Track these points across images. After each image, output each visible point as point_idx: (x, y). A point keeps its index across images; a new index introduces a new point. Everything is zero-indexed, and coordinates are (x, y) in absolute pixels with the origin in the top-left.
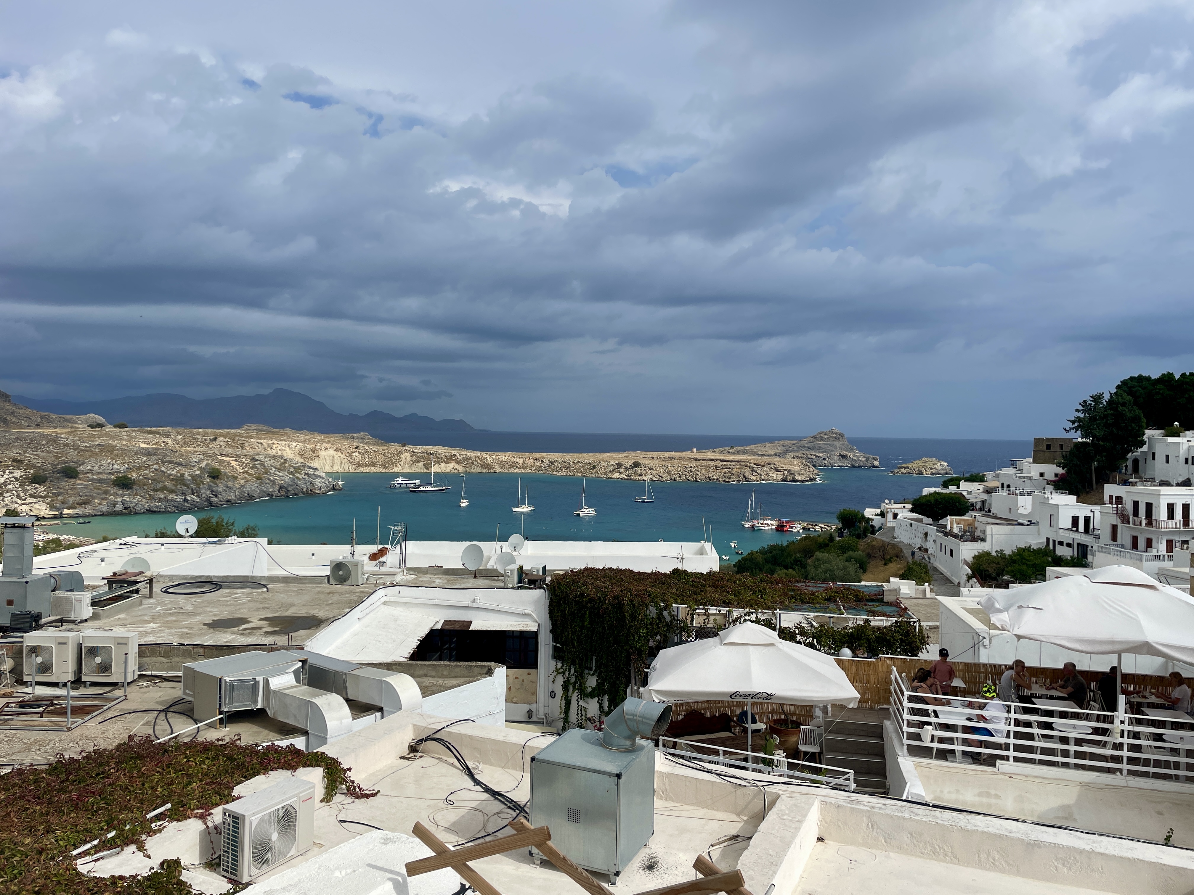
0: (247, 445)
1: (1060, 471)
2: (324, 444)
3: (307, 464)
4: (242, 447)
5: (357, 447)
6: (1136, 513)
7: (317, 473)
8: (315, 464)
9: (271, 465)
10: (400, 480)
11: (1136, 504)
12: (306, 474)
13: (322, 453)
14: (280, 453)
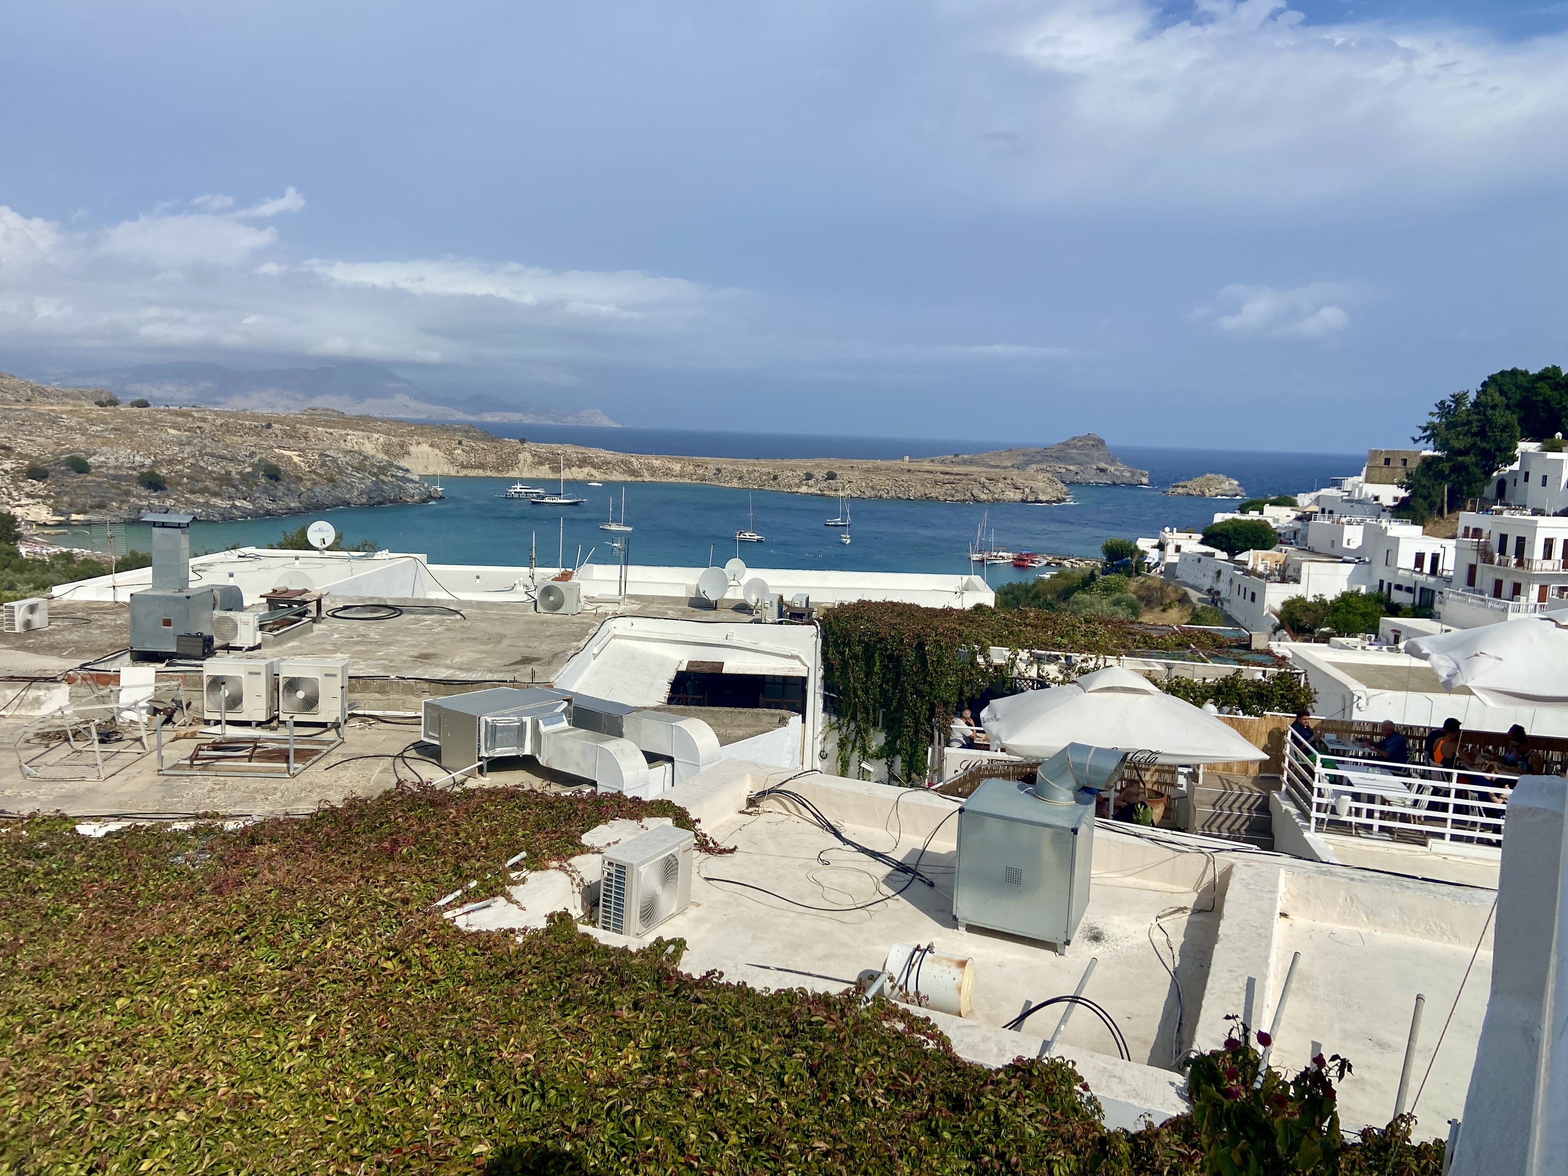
0: (311, 434)
1: (1402, 493)
2: (416, 437)
3: (395, 463)
4: (305, 438)
5: (460, 443)
6: (1502, 550)
7: (409, 475)
8: (404, 463)
9: (347, 463)
10: (518, 488)
11: (1503, 538)
12: (392, 476)
13: (413, 449)
14: (356, 448)
